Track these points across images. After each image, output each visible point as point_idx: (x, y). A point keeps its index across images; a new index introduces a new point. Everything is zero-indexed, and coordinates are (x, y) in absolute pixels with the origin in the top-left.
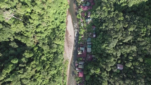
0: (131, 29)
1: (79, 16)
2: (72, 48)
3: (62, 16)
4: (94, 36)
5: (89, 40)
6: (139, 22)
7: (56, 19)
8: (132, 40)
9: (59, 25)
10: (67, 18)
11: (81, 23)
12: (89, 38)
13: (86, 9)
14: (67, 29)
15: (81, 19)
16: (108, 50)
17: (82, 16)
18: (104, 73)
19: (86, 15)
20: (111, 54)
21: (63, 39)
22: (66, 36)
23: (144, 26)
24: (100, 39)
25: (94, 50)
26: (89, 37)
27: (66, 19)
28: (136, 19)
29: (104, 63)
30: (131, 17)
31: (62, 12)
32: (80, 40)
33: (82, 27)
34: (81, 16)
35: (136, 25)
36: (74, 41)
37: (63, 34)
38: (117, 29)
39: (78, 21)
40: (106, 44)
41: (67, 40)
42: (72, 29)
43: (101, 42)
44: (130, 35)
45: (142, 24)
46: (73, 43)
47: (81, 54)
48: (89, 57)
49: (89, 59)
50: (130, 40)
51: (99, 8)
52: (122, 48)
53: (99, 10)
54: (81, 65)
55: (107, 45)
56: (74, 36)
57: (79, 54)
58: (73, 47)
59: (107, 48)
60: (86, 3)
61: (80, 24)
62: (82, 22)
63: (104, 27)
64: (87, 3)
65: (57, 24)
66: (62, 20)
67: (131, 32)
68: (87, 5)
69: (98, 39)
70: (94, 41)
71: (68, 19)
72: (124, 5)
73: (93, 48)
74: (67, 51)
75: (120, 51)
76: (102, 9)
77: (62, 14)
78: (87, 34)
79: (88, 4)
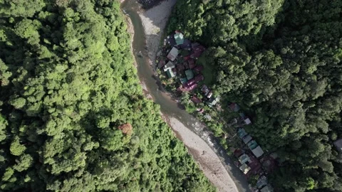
0: (312, 69)
1: (191, 107)
2: (224, 170)
3: (163, 133)
4: (248, 121)
5: (242, 132)
6: (315, 45)
7: (159, 152)
8: (329, 86)
9: (172, 154)
10: (172, 129)
11: (205, 117)
12: (240, 131)
13: (193, 87)
14: (188, 147)
15: (198, 110)
16: (297, 132)
17: (195, 104)
18: (326, 180)
19: (201, 97)
20: (309, 135)
21: (197, 170)
22: (196, 159)
23: (333, 47)
24: (264, 122)
25: (268, 147)
26: (238, 128)
27: (172, 132)
28: (304, 43)
29: (310, 162)
30: (293, 45)
31: (156, 128)
32: (226, 147)
33: (210, 122)
34: (192, 105)
35: (314, 54)
36: (216, 157)
37: (189, 163)
38: (286, 86)
39: (195, 116)
40: (284, 126)
41: (204, 164)
42: (197, 137)
43: (271, 127)
44: (318, 80)
45: (326, 46)
46: (219, 161)
47: (250, 168)
48: (268, 162)
49: (270, 166)
50: (326, 88)
51: (222, 75)
52: (322, 112)
53: (225, 78)
54: (263, 187)
55: (288, 126)
56: (211, 148)
57: (245, 173)
58: (223, 167)
59: (292, 131)
60: (184, 76)
61: (204, 120)
62: (204, 114)
63: (258, 100)
64: (185, 74)
65: (166, 157)
66: (169, 141)
67: (315, 73)
68: (189, 79)
69: (262, 125)
70: (256, 131)
71: (175, 128)
72: (258, 30)
73: (262, 144)
74: (220, 183)
75: (320, 119)
76: (228, 74)
77: (160, 131)
78: (230, 125)
79: (189, 74)
